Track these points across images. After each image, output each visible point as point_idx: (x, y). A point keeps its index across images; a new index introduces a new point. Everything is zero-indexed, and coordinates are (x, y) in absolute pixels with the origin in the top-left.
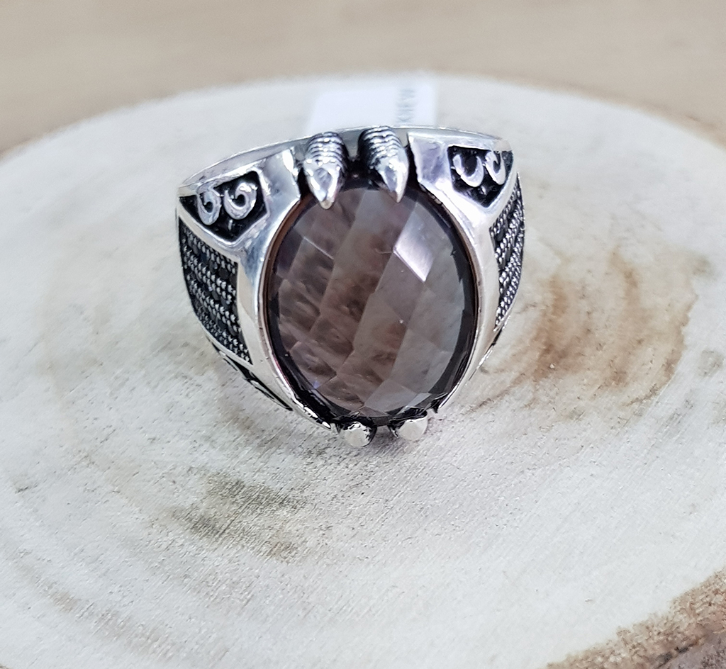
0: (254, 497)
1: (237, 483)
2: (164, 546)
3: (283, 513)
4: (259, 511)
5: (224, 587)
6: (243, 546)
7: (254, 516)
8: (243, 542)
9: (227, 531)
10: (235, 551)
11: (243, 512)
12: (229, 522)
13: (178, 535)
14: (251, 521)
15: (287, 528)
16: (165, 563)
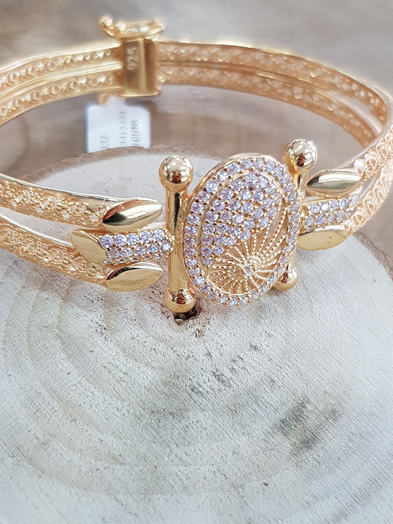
0: (294, 417)
1: (283, 422)
2: (317, 464)
3: (309, 407)
4: (305, 417)
5: (351, 445)
6: (327, 430)
7: (307, 419)
8: (324, 429)
9: (315, 434)
10: (329, 434)
11: (303, 424)
12: (308, 432)
13: (310, 456)
14: (311, 421)
15: (321, 409)
16: (327, 465)
